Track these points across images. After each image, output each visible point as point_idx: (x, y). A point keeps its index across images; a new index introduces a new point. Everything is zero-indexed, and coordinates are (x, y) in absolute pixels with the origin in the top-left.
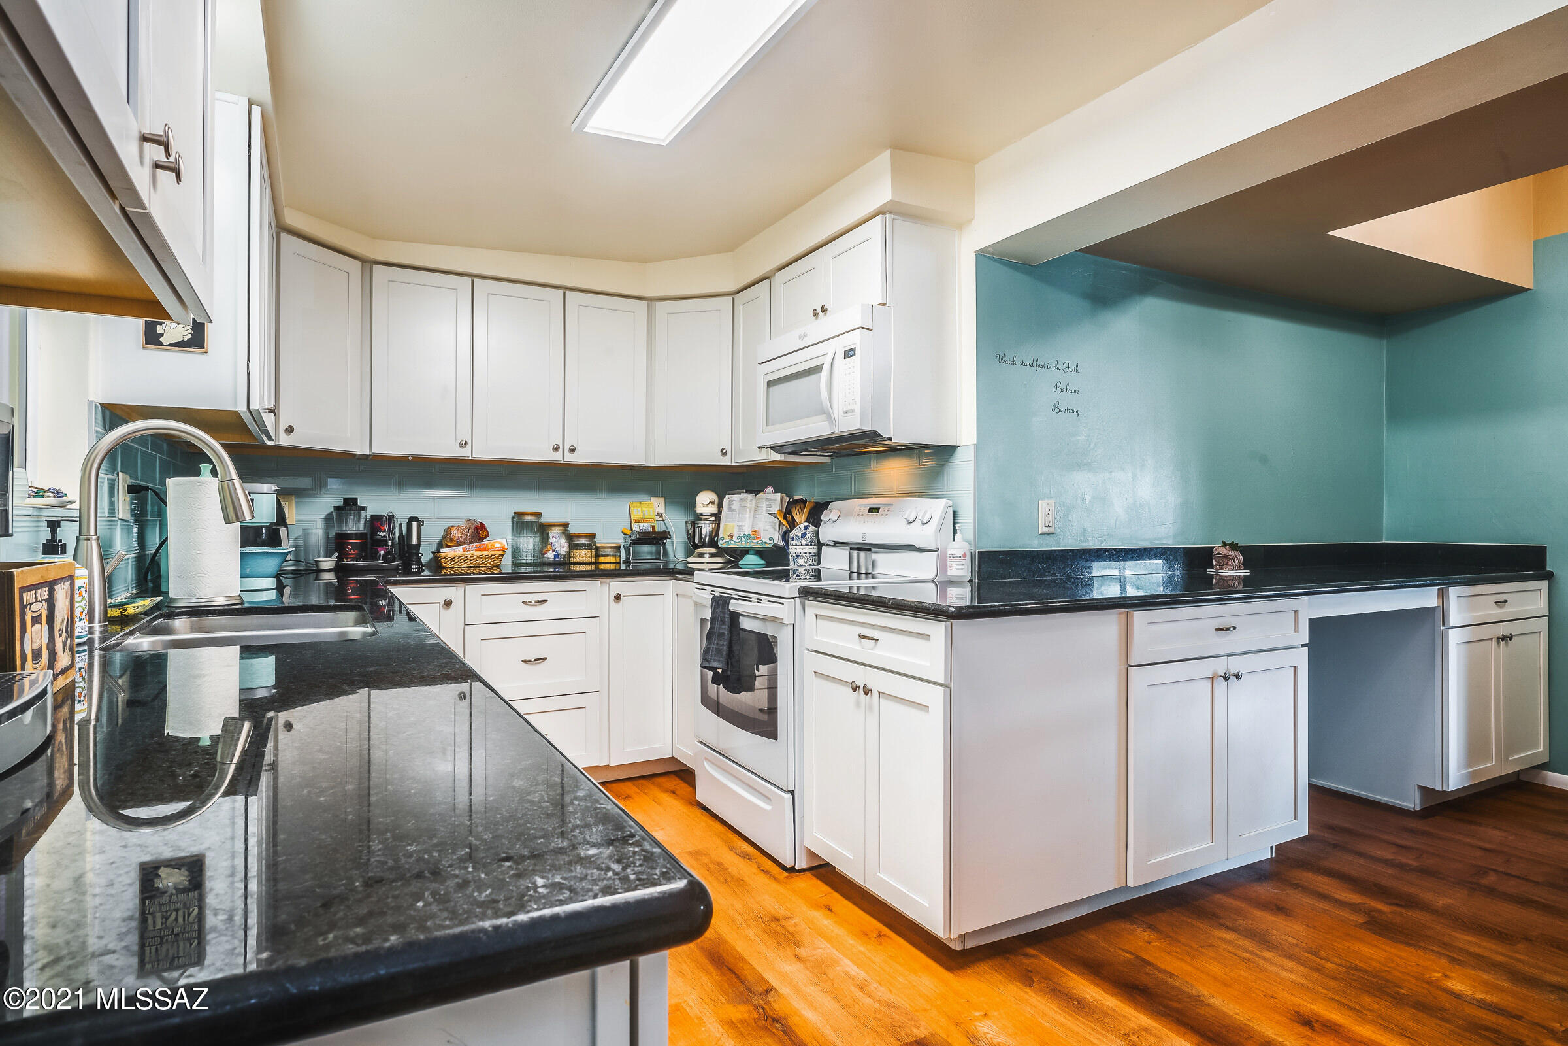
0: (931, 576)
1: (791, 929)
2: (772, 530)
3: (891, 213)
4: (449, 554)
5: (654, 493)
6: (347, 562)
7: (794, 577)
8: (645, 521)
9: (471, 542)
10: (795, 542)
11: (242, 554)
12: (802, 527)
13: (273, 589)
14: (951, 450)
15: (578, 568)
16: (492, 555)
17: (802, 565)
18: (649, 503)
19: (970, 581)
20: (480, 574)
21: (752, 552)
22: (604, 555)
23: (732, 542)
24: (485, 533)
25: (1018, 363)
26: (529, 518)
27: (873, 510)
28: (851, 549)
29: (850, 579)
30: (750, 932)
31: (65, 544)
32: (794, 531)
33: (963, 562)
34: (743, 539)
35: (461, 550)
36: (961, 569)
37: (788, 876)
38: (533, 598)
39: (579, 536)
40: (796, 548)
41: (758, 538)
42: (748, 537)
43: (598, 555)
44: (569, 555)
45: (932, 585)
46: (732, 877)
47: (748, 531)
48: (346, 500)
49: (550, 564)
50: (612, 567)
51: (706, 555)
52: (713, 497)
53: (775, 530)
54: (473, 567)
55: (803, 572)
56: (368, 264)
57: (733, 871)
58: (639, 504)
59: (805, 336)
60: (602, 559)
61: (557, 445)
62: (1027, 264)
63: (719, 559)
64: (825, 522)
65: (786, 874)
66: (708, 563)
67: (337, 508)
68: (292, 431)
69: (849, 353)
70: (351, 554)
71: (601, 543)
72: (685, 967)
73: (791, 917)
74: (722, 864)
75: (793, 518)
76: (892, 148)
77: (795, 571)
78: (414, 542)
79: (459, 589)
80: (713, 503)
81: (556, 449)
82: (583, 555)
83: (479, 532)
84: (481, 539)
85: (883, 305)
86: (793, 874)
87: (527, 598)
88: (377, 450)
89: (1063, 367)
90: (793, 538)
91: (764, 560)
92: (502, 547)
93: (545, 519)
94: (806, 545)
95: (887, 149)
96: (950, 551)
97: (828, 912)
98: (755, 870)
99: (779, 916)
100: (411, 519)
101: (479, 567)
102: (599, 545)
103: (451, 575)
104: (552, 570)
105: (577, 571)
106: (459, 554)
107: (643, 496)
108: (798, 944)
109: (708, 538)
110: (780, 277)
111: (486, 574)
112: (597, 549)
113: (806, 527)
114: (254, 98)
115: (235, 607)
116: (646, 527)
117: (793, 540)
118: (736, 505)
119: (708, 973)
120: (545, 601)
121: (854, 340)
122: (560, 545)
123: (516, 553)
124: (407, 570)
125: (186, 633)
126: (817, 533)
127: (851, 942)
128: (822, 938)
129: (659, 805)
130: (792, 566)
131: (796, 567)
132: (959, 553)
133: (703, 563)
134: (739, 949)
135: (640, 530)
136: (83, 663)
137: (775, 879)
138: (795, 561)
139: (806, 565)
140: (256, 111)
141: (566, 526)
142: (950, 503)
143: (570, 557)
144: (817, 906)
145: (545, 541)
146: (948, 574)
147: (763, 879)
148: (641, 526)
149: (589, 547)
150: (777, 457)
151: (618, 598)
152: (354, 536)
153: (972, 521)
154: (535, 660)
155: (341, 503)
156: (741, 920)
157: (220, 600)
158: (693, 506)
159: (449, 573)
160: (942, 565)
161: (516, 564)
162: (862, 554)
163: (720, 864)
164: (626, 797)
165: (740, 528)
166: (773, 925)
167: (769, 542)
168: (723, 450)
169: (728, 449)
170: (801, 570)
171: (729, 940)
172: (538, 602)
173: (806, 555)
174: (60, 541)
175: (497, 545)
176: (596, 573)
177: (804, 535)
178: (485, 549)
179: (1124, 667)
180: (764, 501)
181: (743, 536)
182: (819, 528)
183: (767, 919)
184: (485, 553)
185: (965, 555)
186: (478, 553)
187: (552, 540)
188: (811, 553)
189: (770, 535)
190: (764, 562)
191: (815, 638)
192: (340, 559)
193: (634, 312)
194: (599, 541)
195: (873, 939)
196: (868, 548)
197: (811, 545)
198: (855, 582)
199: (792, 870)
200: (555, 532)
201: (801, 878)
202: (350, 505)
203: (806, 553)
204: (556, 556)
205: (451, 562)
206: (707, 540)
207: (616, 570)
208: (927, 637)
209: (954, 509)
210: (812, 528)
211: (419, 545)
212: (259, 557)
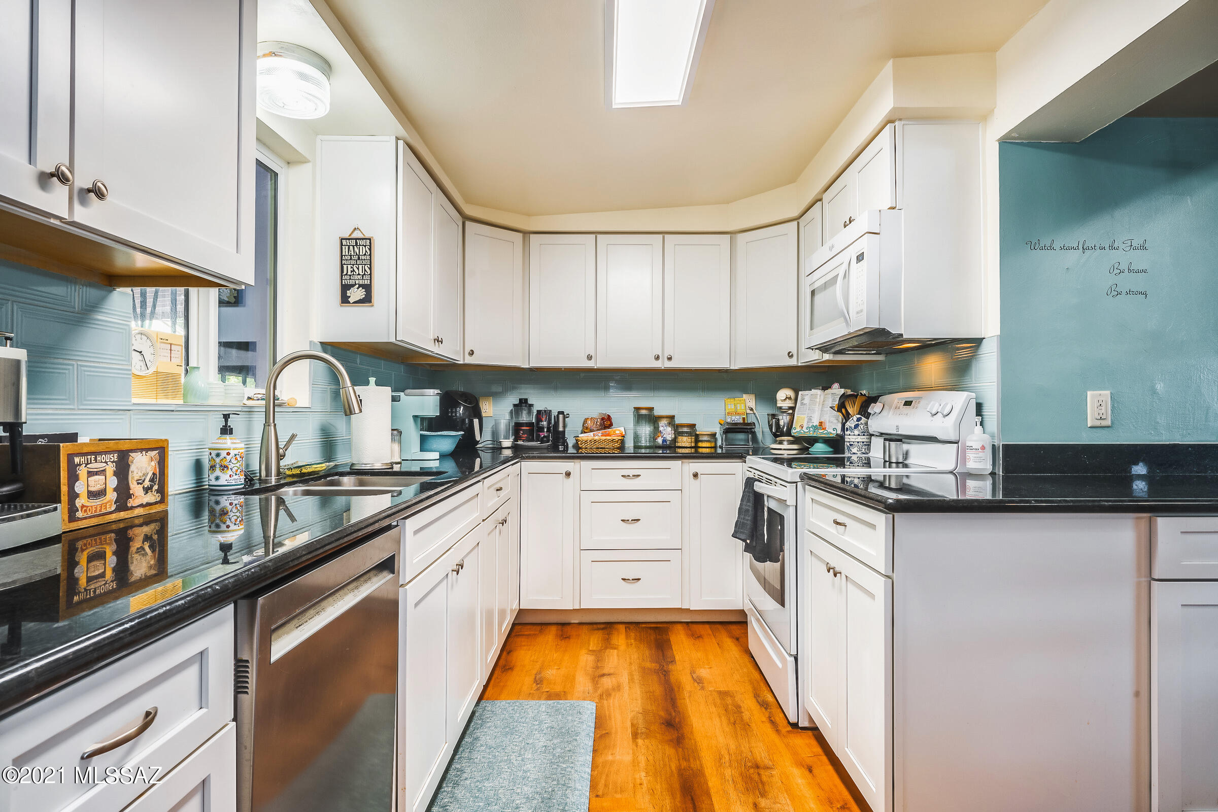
0: (951, 467)
1: (764, 779)
2: (836, 421)
3: (900, 120)
4: (583, 439)
5: (745, 391)
6: (520, 442)
7: (848, 463)
8: (737, 414)
9: (598, 430)
10: (848, 433)
11: (422, 436)
12: (855, 419)
13: (437, 460)
14: (978, 342)
15: (684, 451)
16: (613, 440)
17: (854, 454)
18: (742, 399)
19: (993, 474)
20: (605, 453)
21: (821, 441)
22: (702, 441)
23: (802, 431)
24: (609, 423)
25: (1058, 248)
26: (644, 412)
27: (908, 403)
28: (885, 440)
29: (884, 468)
30: (728, 772)
31: (232, 428)
32: (848, 423)
33: (981, 454)
34: (811, 429)
35: (592, 436)
36: (980, 462)
37: (790, 731)
38: (631, 473)
39: (682, 426)
40: (850, 438)
41: (824, 429)
42: (815, 428)
43: (697, 441)
44: (675, 440)
45: (952, 477)
46: (742, 720)
47: (816, 423)
48: (520, 400)
49: (659, 447)
50: (708, 450)
51: (785, 443)
52: (789, 392)
53: (838, 421)
54: (600, 448)
55: (856, 460)
56: (526, 234)
57: (746, 715)
58: (732, 400)
59: (833, 246)
60: (700, 444)
61: (658, 355)
62: (1069, 143)
63: (795, 447)
64: (873, 415)
65: (790, 728)
66: (784, 449)
67: (515, 405)
68: (473, 354)
69: (860, 258)
70: (523, 437)
71: (699, 431)
72: (658, 787)
73: (772, 768)
74: (740, 707)
75: (846, 410)
76: (892, 57)
77: (849, 458)
78: (561, 429)
79: (577, 463)
80: (790, 398)
81: (657, 358)
82: (685, 441)
83: (606, 423)
84: (606, 427)
85: (894, 208)
86: (795, 730)
87: (626, 473)
88: (533, 364)
89: (1122, 246)
90: (847, 428)
91: (832, 448)
92: (621, 434)
93: (657, 412)
94: (859, 435)
95: (890, 59)
96: (968, 444)
97: (807, 773)
98: (764, 719)
99: (761, 764)
100: (560, 413)
101: (605, 448)
102: (697, 433)
103: (586, 453)
104: (661, 452)
105: (680, 454)
106: (590, 438)
107: (738, 394)
108: (763, 795)
109: (786, 428)
110: (826, 197)
111: (610, 453)
112: (697, 436)
113: (859, 420)
114: (399, 135)
115: (388, 470)
116: (738, 419)
117: (847, 431)
118: (806, 401)
119: (673, 796)
120: (639, 476)
121: (863, 245)
122: (667, 433)
123: (636, 438)
124: (555, 448)
125: (350, 486)
126: (866, 424)
127: (812, 805)
128: (788, 795)
129: (720, 647)
130: (847, 455)
131: (850, 455)
132: (977, 445)
133: (780, 449)
134: (710, 784)
135: (732, 421)
136: (238, 501)
137: (777, 730)
138: (849, 450)
139: (859, 453)
140: (401, 143)
141: (672, 418)
142: (973, 395)
143: (675, 442)
144: (800, 764)
145: (656, 431)
146: (967, 467)
147: (768, 728)
148: (733, 418)
149: (689, 434)
150: (827, 357)
151: (696, 475)
152: (525, 424)
153: (996, 413)
154: (632, 520)
155: (517, 402)
156: (727, 759)
157: (378, 466)
158: (773, 400)
159: (583, 452)
160: (961, 457)
161: (636, 447)
162: (893, 444)
163: (738, 707)
164: (699, 637)
165: (810, 420)
166: (752, 771)
167: (833, 432)
168: (789, 353)
169: (794, 352)
170: (854, 458)
171: (707, 774)
172: (634, 476)
173: (859, 444)
174: (230, 426)
175: (617, 432)
176: (696, 455)
177: (856, 426)
178: (609, 435)
179: (1144, 580)
180: (830, 396)
181: (812, 427)
182: (868, 419)
183: (749, 764)
184: (608, 438)
185: (983, 448)
186: (604, 438)
187: (661, 429)
188: (863, 442)
189: (833, 426)
190: (831, 450)
191: (811, 520)
192: (516, 440)
193: (720, 245)
194: (700, 429)
195: (834, 809)
196: (899, 439)
197: (864, 435)
198: (888, 471)
199: (795, 726)
200: (663, 424)
201: (801, 736)
202: (523, 404)
203: (858, 442)
204: (664, 441)
205: (585, 444)
206: (785, 430)
207: (711, 453)
208: (873, 527)
209: (979, 401)
210: (864, 420)
211: (564, 432)
212: (437, 438)
